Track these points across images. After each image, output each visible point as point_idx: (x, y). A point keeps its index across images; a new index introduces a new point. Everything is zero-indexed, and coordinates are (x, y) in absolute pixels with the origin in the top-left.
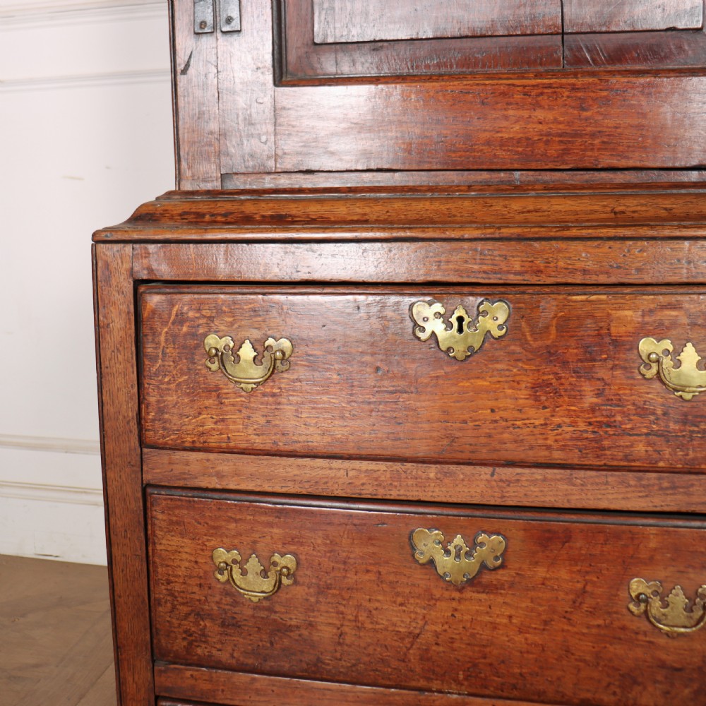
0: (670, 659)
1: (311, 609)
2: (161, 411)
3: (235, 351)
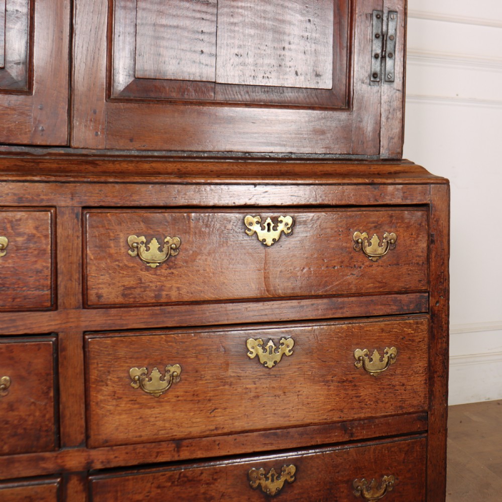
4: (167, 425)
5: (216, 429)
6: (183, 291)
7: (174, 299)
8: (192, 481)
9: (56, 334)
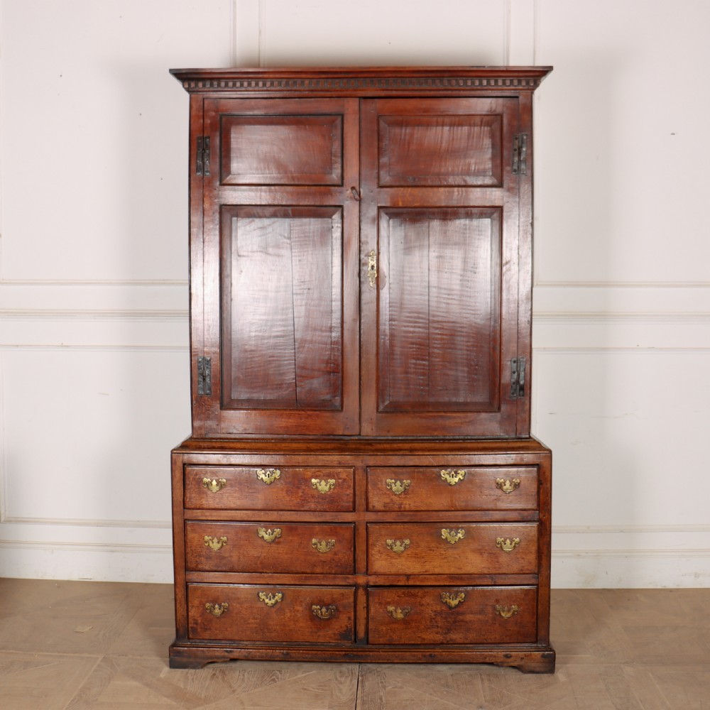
0: (322, 559)
1: (231, 552)
2: (190, 499)
3: (211, 483)
4: (403, 567)
6: (412, 506)
8: (413, 595)
9: (355, 523)
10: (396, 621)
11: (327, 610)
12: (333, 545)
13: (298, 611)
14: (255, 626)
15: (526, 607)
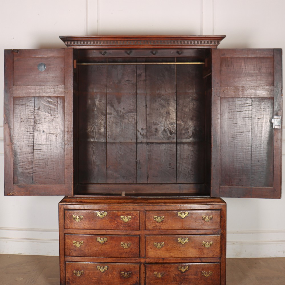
0: (125, 251)
1: (85, 248)
2: (67, 224)
3: (76, 217)
4: (161, 255)
5: (171, 257)
6: (165, 227)
7: (163, 229)
8: (166, 267)
9: (140, 235)
10: (158, 279)
11: (128, 274)
12: (130, 245)
13: (114, 274)
14: (95, 281)
15: (216, 272)
